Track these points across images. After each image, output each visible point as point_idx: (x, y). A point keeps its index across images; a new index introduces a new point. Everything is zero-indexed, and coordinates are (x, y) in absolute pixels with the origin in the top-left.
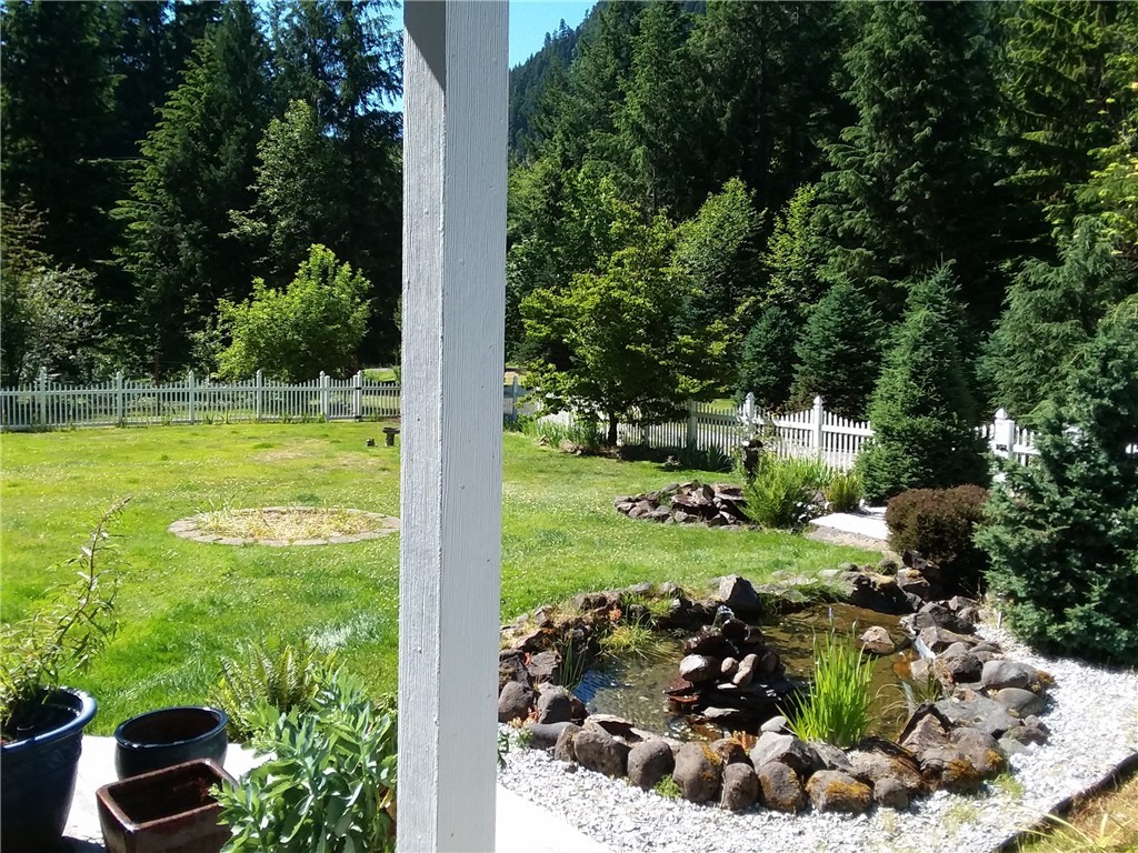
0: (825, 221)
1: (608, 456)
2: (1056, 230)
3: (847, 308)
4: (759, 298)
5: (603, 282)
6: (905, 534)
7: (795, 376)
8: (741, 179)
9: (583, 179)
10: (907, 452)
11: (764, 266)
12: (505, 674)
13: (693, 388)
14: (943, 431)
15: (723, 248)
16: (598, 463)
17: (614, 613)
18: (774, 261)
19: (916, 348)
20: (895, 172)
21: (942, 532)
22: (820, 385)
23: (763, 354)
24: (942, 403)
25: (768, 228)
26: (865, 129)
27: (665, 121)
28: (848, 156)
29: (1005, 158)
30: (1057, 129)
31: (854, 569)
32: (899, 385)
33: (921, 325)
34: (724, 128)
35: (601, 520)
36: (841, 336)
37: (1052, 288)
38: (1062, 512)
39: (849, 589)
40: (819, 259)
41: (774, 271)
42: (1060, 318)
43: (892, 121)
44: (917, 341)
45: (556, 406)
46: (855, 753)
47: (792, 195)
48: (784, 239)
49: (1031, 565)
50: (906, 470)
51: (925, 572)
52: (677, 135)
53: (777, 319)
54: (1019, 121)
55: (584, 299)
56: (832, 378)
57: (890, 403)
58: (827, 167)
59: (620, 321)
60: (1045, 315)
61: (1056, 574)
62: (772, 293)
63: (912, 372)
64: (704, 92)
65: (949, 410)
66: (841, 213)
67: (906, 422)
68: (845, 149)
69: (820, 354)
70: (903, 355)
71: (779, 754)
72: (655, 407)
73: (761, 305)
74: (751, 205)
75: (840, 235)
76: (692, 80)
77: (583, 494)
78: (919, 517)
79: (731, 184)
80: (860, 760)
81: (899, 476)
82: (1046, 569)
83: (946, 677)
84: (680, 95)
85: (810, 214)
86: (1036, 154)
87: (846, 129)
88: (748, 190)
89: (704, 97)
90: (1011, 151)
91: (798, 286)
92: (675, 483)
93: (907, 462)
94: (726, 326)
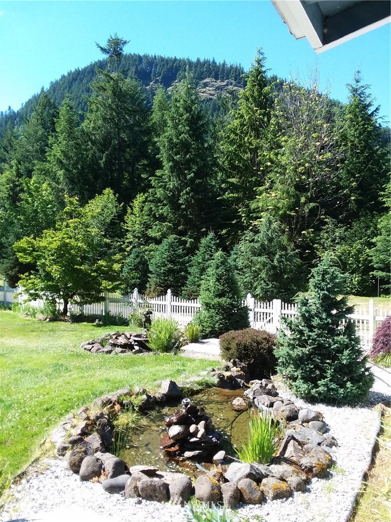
0: (151, 210)
1: (65, 321)
2: (243, 218)
3: (171, 249)
4: (122, 243)
5: (60, 235)
6: (231, 352)
7: (149, 279)
8: (111, 189)
9: (34, 184)
10: (217, 314)
11: (123, 228)
12: (80, 452)
13: (109, 286)
14: (232, 304)
15: (104, 220)
16: (61, 325)
17: (117, 407)
18: (128, 227)
19: (217, 268)
20: (180, 191)
21: (248, 350)
22: (161, 283)
23: (133, 270)
24: (230, 292)
25: (124, 212)
26: (166, 172)
27: (73, 160)
28: (159, 182)
29: (221, 189)
30: (240, 178)
31: (214, 370)
32: (211, 284)
33: (219, 258)
34: (102, 166)
35: (78, 355)
36: (171, 261)
37: (256, 242)
38: (312, 339)
39: (216, 380)
40: (148, 226)
41: (127, 231)
42: (260, 255)
43: (177, 169)
44: (217, 265)
45: (35, 297)
46: (273, 466)
47: (135, 197)
48: (132, 218)
49: (301, 363)
50: (217, 322)
51: (242, 369)
52: (79, 167)
53: (139, 253)
54: (226, 173)
55: (51, 243)
56: (166, 280)
57: (207, 292)
58: (151, 186)
59: (70, 254)
60: (254, 254)
61: (312, 367)
62: (127, 241)
63: (217, 278)
64: (92, 148)
65: (233, 295)
66: (158, 206)
67: (217, 300)
68: (158, 180)
69: (161, 269)
70: (212, 271)
71: (245, 474)
72: (88, 295)
73: (123, 246)
74: (116, 201)
75: (157, 216)
76: (86, 142)
77: (62, 342)
78: (237, 344)
79: (107, 191)
80: (276, 469)
81: (214, 325)
82: (307, 365)
83: (282, 419)
84: (80, 149)
85: (143, 207)
86: (234, 188)
87: (157, 171)
88: (115, 194)
89: (92, 150)
90: (223, 186)
91: (139, 238)
92: (108, 333)
93: (218, 318)
94: (121, 257)
